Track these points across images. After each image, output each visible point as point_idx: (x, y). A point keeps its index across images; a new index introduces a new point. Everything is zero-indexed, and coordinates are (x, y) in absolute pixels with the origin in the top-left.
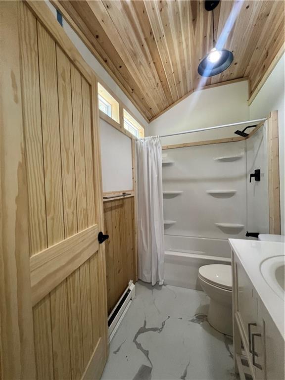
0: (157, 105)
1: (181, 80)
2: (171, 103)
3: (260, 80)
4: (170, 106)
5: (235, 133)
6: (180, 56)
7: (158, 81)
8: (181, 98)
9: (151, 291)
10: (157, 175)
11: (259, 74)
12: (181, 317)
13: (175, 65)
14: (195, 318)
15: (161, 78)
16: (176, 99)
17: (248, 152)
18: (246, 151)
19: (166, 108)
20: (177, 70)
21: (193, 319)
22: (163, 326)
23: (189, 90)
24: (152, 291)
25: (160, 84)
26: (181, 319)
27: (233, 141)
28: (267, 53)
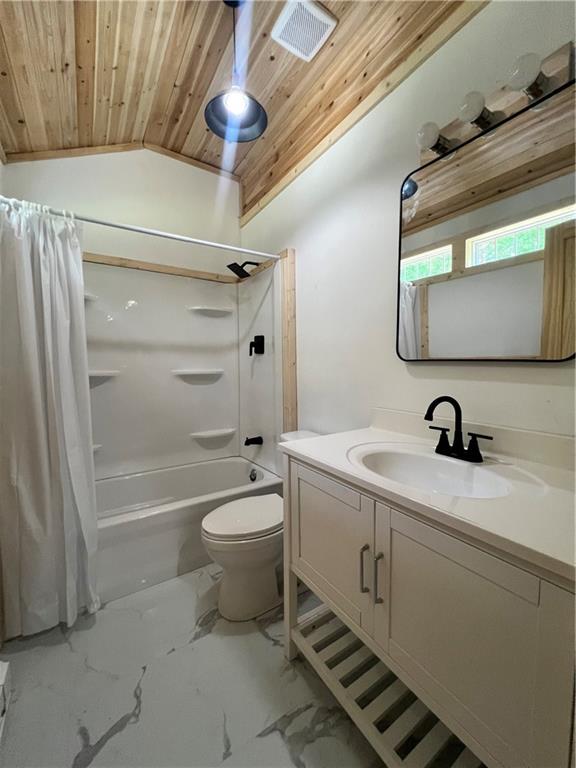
0: (47, 123)
1: (127, 99)
2: (85, 142)
3: (264, 193)
4: (81, 146)
5: (229, 266)
6: (143, 41)
7: (70, 58)
8: (112, 144)
9: (67, 644)
10: (68, 322)
11: (260, 182)
12: (171, 649)
13: (125, 53)
14: (198, 629)
15: (81, 58)
16: (100, 141)
17: (242, 307)
18: (238, 303)
19: (67, 149)
20: (127, 67)
21: (196, 634)
22: (137, 697)
23: (134, 137)
24: (70, 644)
25: (72, 69)
26: (173, 650)
27: (218, 280)
28: (277, 155)
